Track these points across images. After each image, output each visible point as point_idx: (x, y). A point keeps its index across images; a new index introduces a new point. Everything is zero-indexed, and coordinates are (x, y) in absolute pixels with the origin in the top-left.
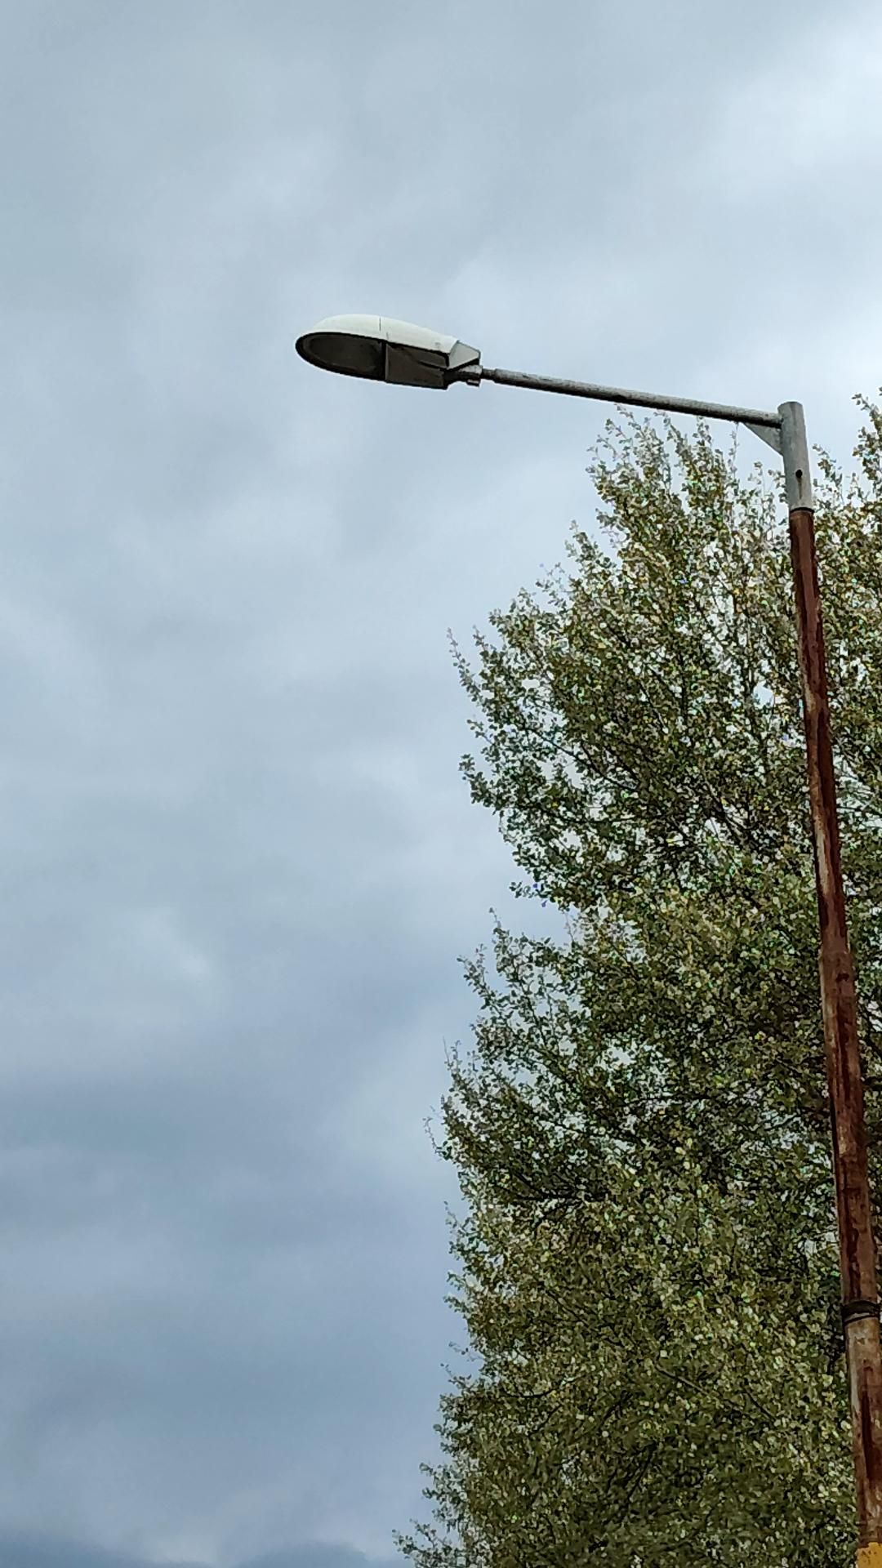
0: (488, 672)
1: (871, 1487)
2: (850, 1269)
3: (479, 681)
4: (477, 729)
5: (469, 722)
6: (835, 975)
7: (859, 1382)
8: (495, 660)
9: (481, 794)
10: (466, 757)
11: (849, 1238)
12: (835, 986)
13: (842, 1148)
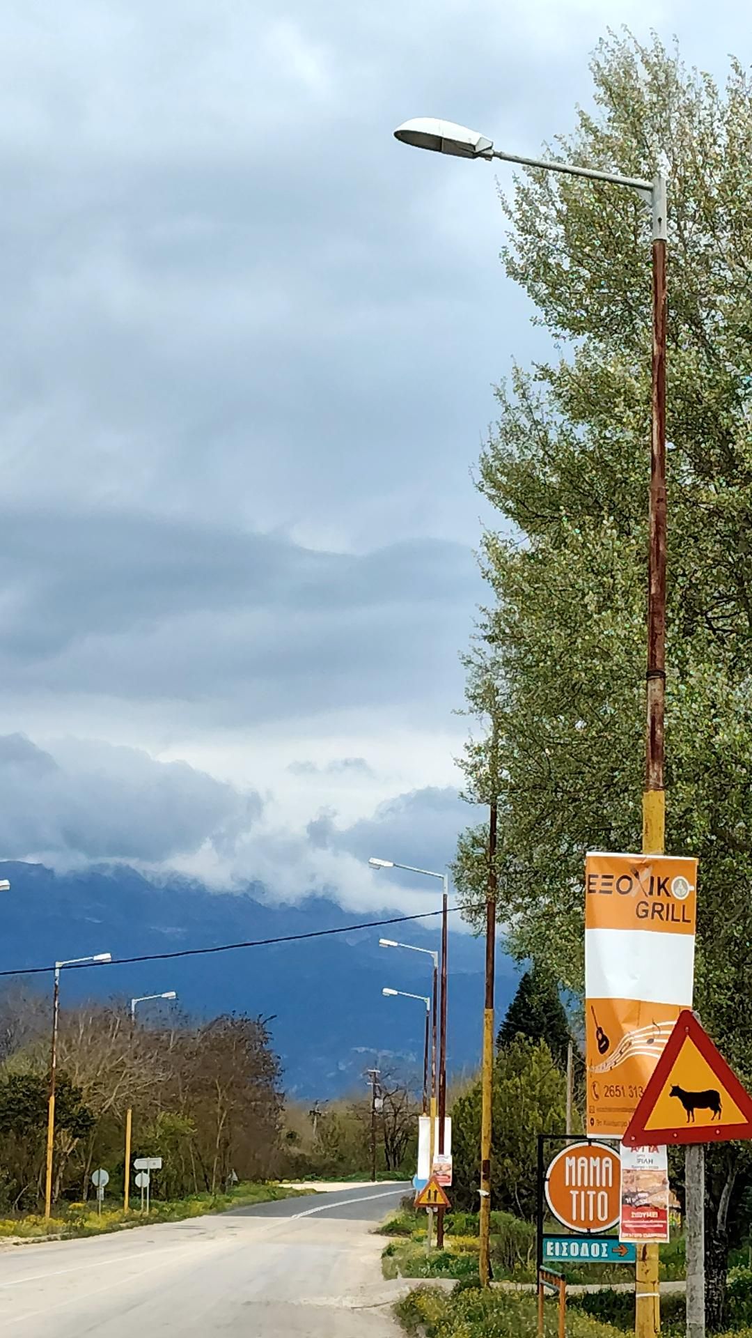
0: (519, 199)
1: (653, 763)
2: (651, 653)
3: (513, 207)
4: (510, 237)
5: (506, 232)
6: (656, 499)
7: (651, 710)
8: (524, 193)
9: (513, 273)
10: (504, 247)
11: (652, 637)
12: (656, 504)
13: (653, 591)
